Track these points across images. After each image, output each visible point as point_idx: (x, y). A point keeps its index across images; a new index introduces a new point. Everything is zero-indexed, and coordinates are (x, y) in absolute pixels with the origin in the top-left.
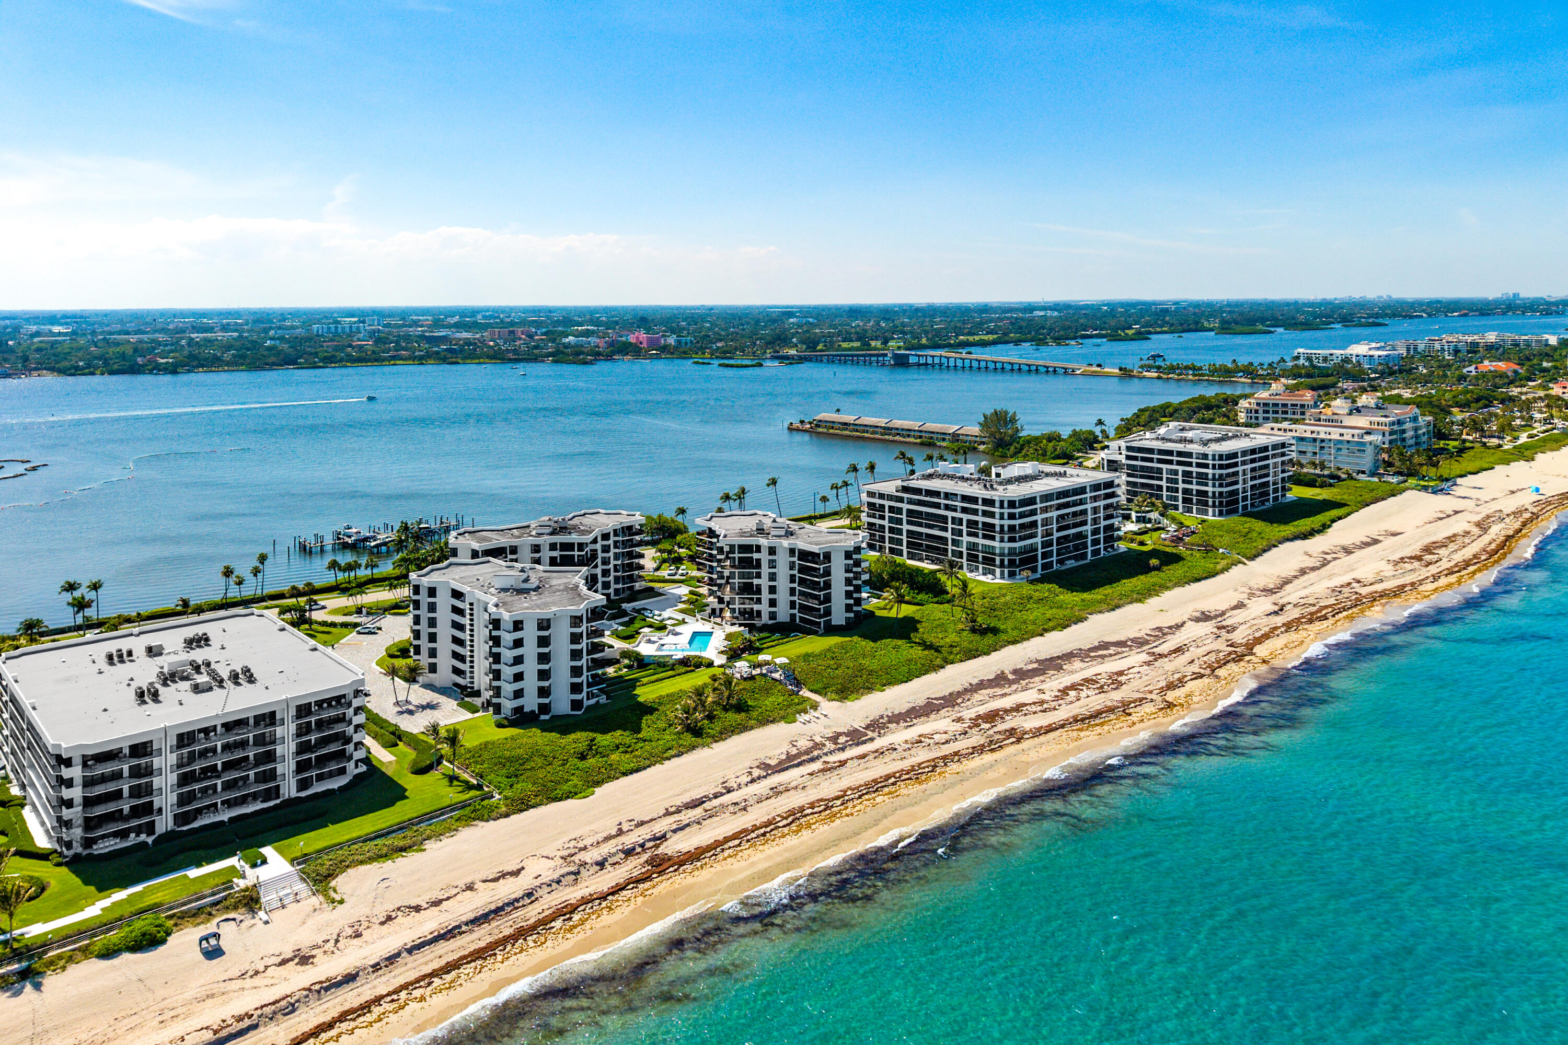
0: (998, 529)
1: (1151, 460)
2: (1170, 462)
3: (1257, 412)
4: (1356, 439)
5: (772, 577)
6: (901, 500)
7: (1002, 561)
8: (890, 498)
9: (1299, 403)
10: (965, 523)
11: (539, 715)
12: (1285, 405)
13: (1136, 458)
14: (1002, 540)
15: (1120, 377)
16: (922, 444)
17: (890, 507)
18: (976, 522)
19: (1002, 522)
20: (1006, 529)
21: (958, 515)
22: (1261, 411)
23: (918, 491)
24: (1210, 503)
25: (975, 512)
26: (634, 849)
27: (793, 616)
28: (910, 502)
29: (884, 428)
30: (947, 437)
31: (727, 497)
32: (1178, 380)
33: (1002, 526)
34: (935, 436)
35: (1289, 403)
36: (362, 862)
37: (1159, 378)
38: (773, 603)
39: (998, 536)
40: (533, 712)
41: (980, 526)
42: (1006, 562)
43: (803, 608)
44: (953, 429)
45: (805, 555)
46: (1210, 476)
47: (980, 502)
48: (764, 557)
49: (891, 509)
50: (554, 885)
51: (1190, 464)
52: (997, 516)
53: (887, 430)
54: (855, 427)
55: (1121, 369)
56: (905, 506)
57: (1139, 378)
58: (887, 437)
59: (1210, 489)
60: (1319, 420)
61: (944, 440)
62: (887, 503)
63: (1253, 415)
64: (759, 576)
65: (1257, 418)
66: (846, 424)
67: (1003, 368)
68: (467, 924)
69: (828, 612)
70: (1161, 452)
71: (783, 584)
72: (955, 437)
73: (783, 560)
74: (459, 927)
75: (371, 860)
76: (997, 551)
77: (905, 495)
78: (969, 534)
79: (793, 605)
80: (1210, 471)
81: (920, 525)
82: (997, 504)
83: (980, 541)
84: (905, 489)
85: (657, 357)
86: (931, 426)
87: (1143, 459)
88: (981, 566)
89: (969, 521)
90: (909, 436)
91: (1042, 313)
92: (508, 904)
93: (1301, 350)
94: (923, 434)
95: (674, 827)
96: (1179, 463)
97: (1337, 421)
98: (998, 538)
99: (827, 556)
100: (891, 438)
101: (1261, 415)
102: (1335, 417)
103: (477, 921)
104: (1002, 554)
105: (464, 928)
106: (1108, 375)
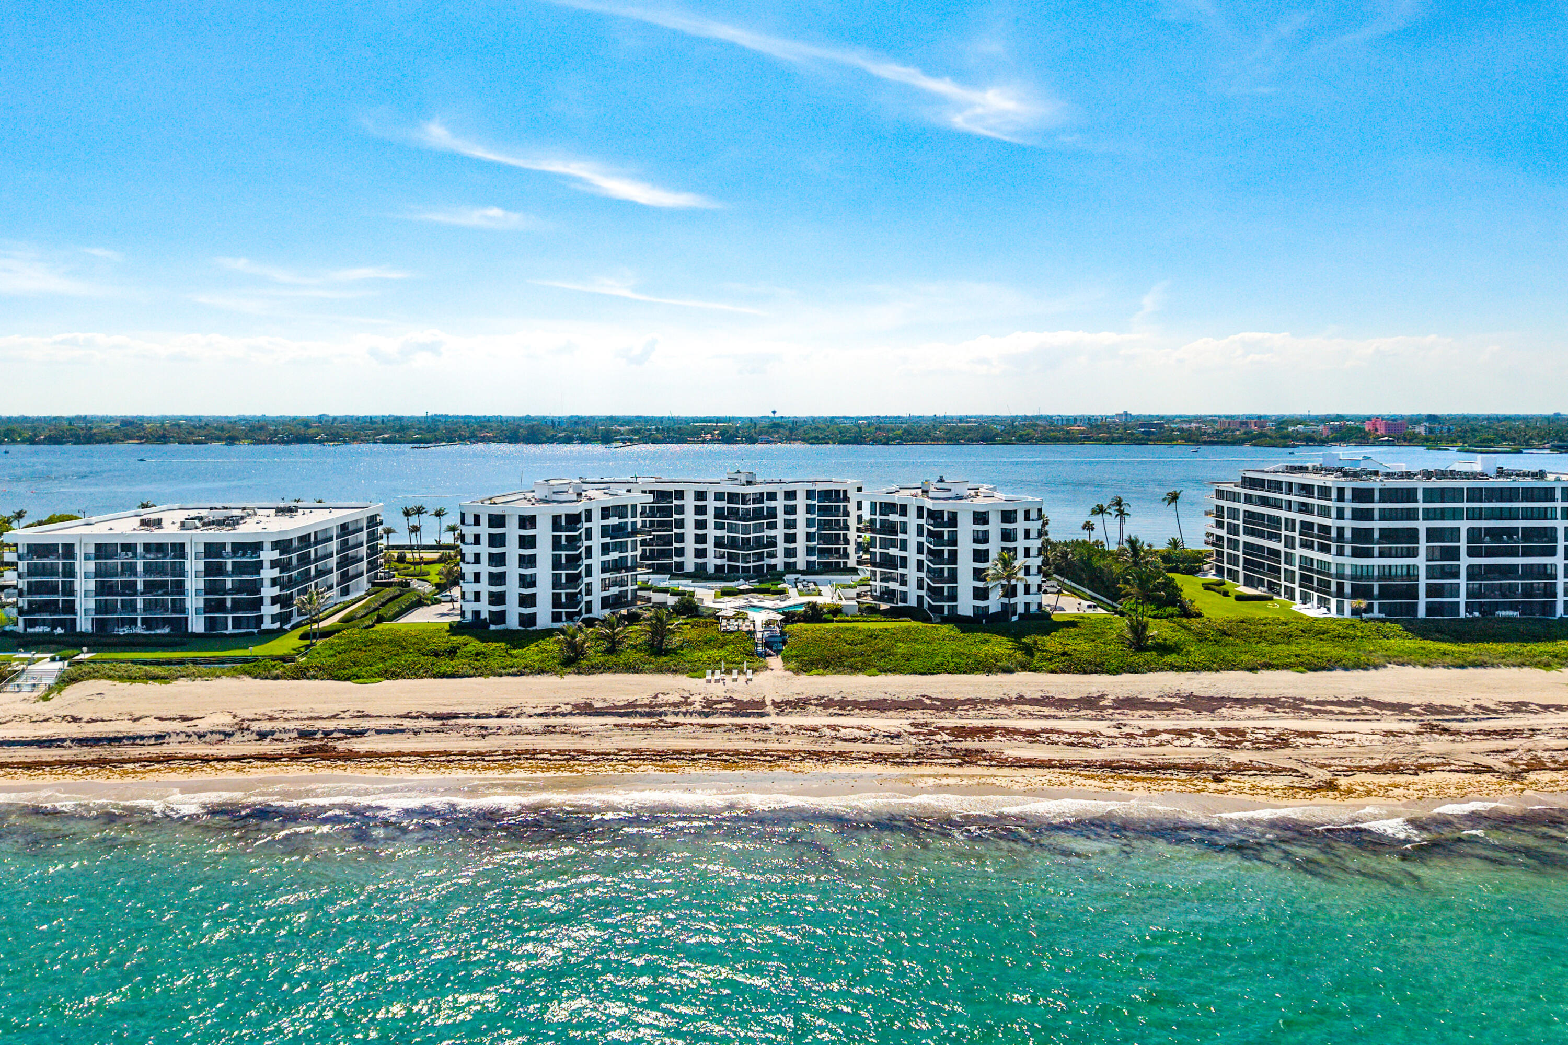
0: (1334, 534)
6: (1238, 498)
7: (1340, 587)
10: (1298, 527)
11: (489, 624)
14: (1340, 553)
18: (1311, 525)
19: (1341, 523)
20: (1348, 534)
21: (1292, 515)
25: (1310, 509)
26: (315, 733)
27: (920, 599)
28: (1249, 500)
33: (1341, 530)
36: (110, 677)
38: (904, 580)
39: (1334, 547)
40: (485, 619)
41: (1315, 530)
42: (1348, 589)
43: (929, 589)
47: (1316, 492)
50: (195, 738)
52: (1334, 513)
56: (1242, 507)
64: (893, 544)
68: (73, 740)
71: (912, 555)
73: (913, 523)
74: (64, 740)
75: (121, 678)
76: (1333, 570)
78: (1303, 544)
79: (920, 583)
81: (1256, 533)
82: (1334, 495)
83: (1315, 554)
89: (1303, 523)
92: (129, 738)
98: (1334, 550)
103: (82, 742)
104: (1340, 576)
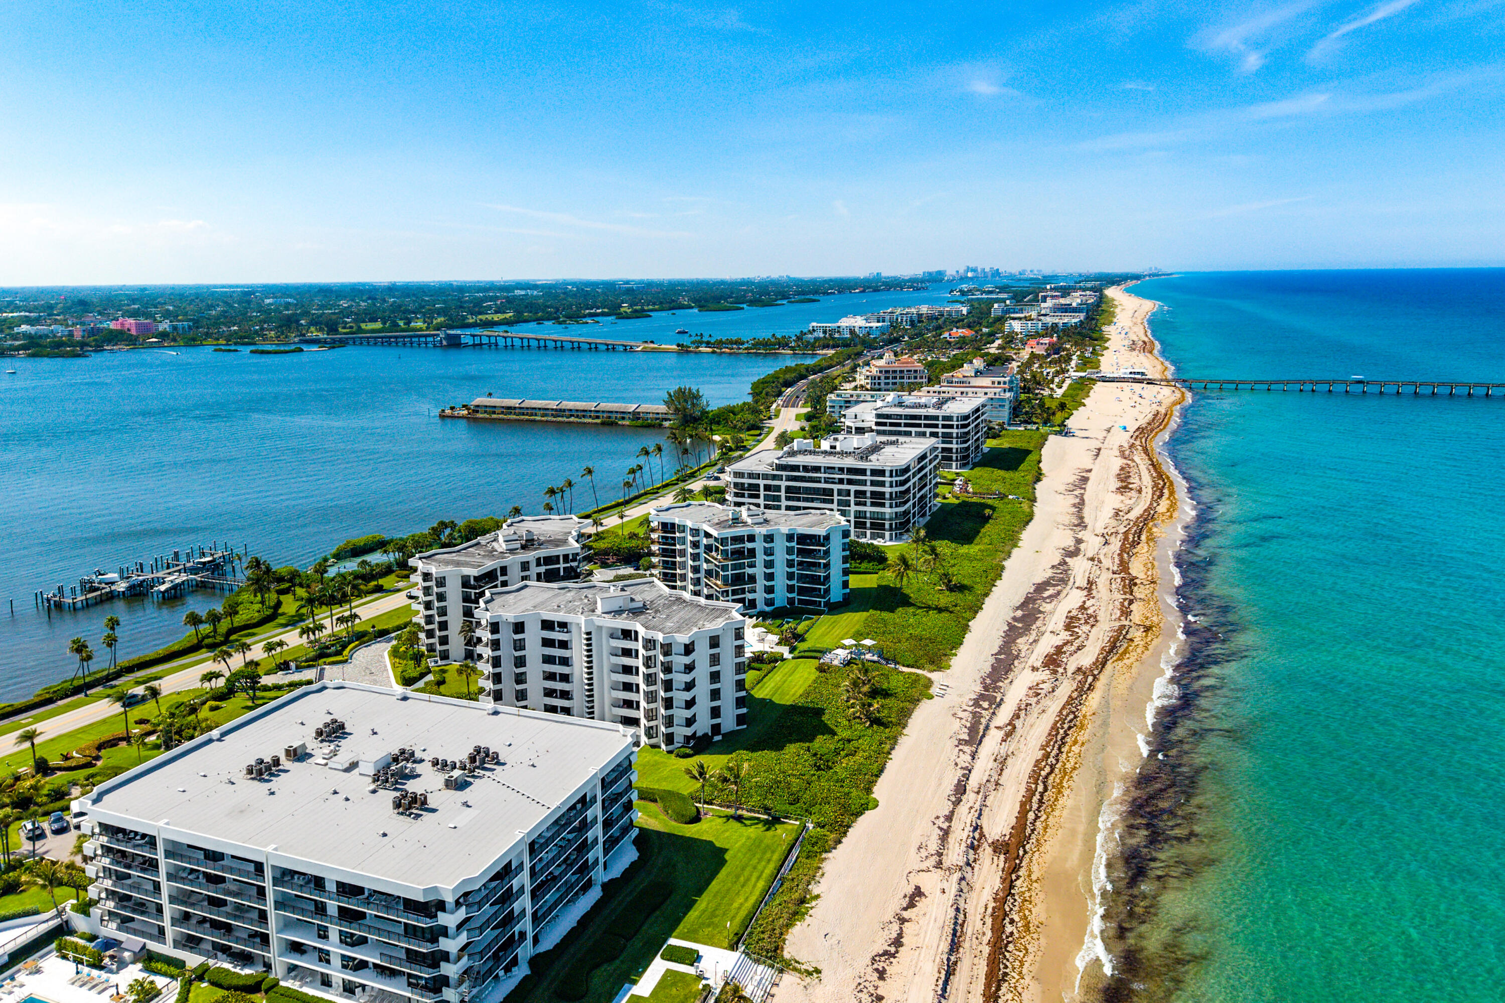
0: (887, 496)
1: (899, 425)
2: (919, 425)
3: (879, 378)
4: (997, 396)
5: (769, 564)
6: (780, 478)
7: (891, 525)
8: (766, 477)
9: (913, 369)
10: (852, 494)
11: (712, 737)
12: (902, 372)
13: (884, 424)
14: (891, 506)
15: (678, 353)
16: (603, 424)
17: (765, 485)
18: (864, 492)
19: (892, 489)
20: (894, 495)
21: (845, 487)
22: (882, 378)
23: (795, 468)
24: (954, 458)
25: (864, 483)
26: (971, 843)
27: (791, 601)
28: (789, 479)
29: (556, 410)
30: (626, 416)
31: (552, 492)
32: (730, 354)
33: (891, 493)
34: (614, 415)
35: (905, 369)
37: (714, 352)
38: (770, 590)
39: (887, 503)
40: (706, 735)
41: (868, 495)
42: (894, 526)
43: (801, 591)
44: (632, 407)
45: (804, 539)
46: (955, 435)
47: (868, 473)
48: (759, 546)
49: (767, 488)
50: (962, 894)
51: (936, 426)
52: (887, 484)
53: (559, 412)
54: (522, 410)
55: (678, 345)
56: (784, 484)
57: (696, 353)
58: (560, 419)
59: (954, 446)
60: (952, 382)
61: (623, 418)
62: (762, 483)
63: (877, 381)
64: (752, 565)
65: (879, 384)
66: (509, 408)
67: (562, 347)
68: (950, 953)
69: (827, 591)
70: (907, 417)
71: (780, 569)
72: (636, 415)
73: (780, 546)
74: (949, 958)
76: (887, 516)
77: (784, 473)
78: (857, 504)
79: (790, 589)
80: (955, 431)
81: (798, 499)
82: (887, 474)
83: (869, 509)
84: (781, 467)
85: (159, 346)
86: (605, 406)
87: (891, 424)
88: (868, 532)
89: (856, 492)
90: (584, 416)
91: (523, 293)
92: (955, 924)
93: (814, 324)
94: (600, 414)
95: (976, 815)
96: (926, 426)
97: (965, 382)
98: (887, 505)
99: (827, 538)
100: (565, 419)
101: (883, 381)
102: (965, 379)
103: (953, 948)
104: (891, 519)
105: (953, 958)
106: (666, 351)
